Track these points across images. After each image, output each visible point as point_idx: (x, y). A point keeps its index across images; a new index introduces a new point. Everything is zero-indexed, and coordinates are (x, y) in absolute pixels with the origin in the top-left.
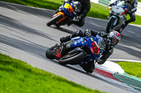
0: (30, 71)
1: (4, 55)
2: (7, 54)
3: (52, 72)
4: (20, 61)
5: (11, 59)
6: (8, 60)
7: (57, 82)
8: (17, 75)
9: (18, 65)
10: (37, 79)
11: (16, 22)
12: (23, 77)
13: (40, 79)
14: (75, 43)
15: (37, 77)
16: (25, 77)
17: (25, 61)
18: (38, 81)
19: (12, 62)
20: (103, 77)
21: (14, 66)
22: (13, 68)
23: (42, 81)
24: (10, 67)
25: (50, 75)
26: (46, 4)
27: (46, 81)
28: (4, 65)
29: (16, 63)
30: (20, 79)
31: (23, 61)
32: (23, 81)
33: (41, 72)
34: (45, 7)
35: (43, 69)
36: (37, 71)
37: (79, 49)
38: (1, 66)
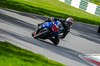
0: (47, 62)
2: (31, 50)
4: (40, 55)
5: (33, 53)
6: (31, 54)
8: (37, 65)
14: (44, 26)
19: (34, 56)
21: (35, 59)
22: (35, 60)
24: (33, 59)
28: (29, 58)
29: (37, 57)
31: (42, 55)
33: (54, 63)
35: (56, 61)
36: (52, 62)
37: (46, 29)
38: (26, 58)
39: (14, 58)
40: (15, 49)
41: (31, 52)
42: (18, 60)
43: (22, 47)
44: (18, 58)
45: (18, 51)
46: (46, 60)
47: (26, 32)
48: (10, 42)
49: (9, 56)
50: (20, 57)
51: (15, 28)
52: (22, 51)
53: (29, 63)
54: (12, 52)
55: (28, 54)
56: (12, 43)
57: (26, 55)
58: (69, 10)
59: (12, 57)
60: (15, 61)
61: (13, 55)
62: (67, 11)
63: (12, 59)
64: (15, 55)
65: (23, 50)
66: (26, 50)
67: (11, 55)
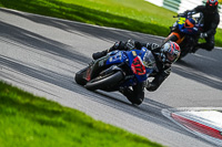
0: (90, 126)
1: (49, 102)
2: (55, 99)
3: (125, 128)
4: (76, 111)
5: (60, 107)
6: (55, 109)
7: (134, 143)
8: (70, 132)
9: (71, 117)
10: (101, 139)
11: (67, 49)
12: (79, 136)
13: (108, 138)
15: (102, 135)
16: (83, 135)
17: (83, 111)
18: (104, 142)
19: (63, 112)
20: (206, 137)
21: (65, 119)
22: (64, 122)
23: (111, 142)
24: (60, 120)
25: (122, 132)
26: (115, 21)
27: (116, 141)
28: (51, 117)
29: (69, 114)
30: (75, 139)
31: (80, 110)
32: (80, 141)
33: (107, 128)
34: (115, 25)
35: (112, 123)
36: (102, 126)
37: (115, 67)
38: (46, 118)
39: (17, 117)
40: (19, 98)
41: (56, 104)
42: (28, 122)
43: (36, 93)
44: (26, 117)
45: (27, 100)
46: (89, 121)
47: (44, 58)
48: (9, 81)
49: (7, 114)
50: (32, 115)
51: (20, 50)
52: (34, 103)
53: (51, 128)
54: (14, 103)
55: (50, 108)
56: (14, 84)
57: (44, 111)
58: (139, 10)
59: (14, 114)
60: (19, 125)
61: (15, 110)
62: (136, 11)
63: (12, 118)
64: (19, 110)
65: (38, 98)
66: (44, 100)
67: (10, 110)
